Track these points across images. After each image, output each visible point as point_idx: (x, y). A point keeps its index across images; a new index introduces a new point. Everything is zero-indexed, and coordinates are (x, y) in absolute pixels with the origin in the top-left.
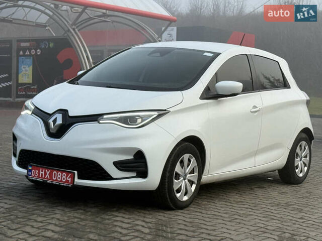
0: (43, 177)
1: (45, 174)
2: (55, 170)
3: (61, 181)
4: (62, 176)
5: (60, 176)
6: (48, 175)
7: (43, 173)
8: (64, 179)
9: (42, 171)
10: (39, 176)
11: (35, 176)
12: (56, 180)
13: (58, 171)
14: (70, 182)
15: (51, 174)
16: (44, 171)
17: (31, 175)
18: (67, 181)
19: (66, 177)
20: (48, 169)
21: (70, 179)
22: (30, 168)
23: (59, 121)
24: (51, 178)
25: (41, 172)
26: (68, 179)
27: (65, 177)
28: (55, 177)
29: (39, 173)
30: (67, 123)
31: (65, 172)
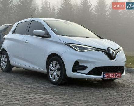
0: (110, 77)
1: (111, 75)
2: (115, 73)
6: (112, 76)
8: (118, 76)
10: (108, 77)
12: (116, 77)
13: (116, 73)
15: (113, 75)
17: (105, 77)
20: (112, 73)
21: (120, 75)
22: (105, 74)
24: (114, 77)
29: (108, 76)
31: (118, 73)
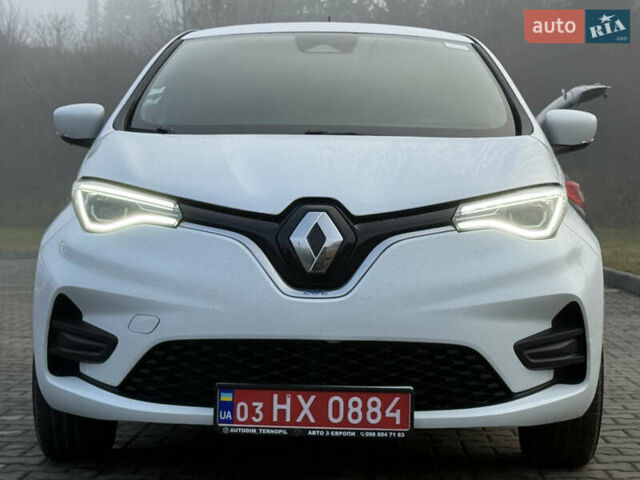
0: (288, 419)
1: (296, 408)
2: (335, 391)
3: (364, 423)
4: (365, 409)
5: (358, 410)
6: (306, 411)
7: (287, 407)
8: (374, 415)
9: (282, 401)
10: (268, 419)
11: (249, 421)
12: (345, 423)
13: (347, 394)
14: (398, 422)
15: (319, 410)
16: (288, 400)
17: (232, 420)
18: (387, 422)
19: (383, 410)
20: (307, 392)
21: (397, 415)
22: (226, 397)
23: (333, 237)
25: (276, 407)
26: (388, 414)
27: (377, 410)
28: (336, 415)
29: (268, 410)
30: (361, 240)
31: (376, 393)
